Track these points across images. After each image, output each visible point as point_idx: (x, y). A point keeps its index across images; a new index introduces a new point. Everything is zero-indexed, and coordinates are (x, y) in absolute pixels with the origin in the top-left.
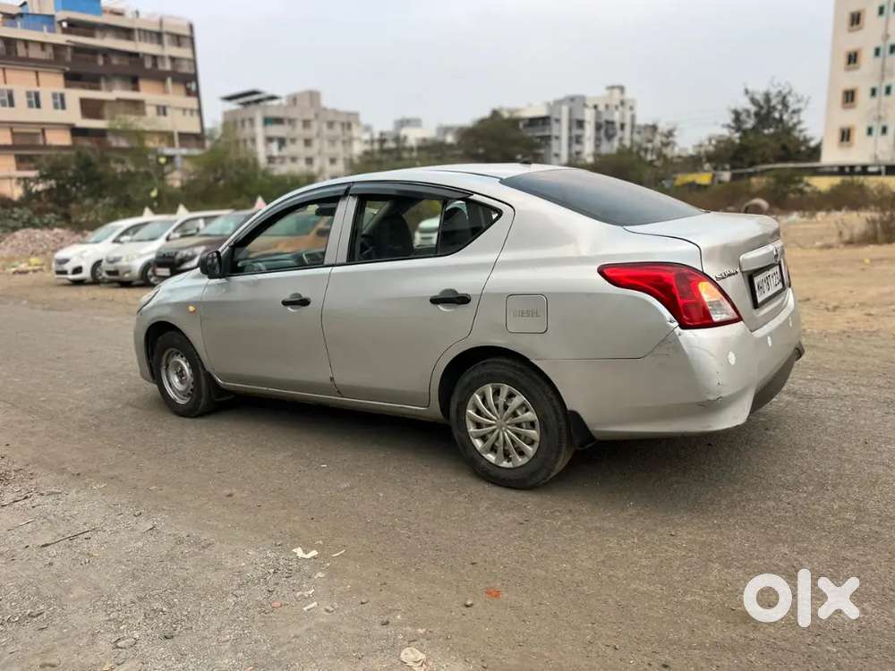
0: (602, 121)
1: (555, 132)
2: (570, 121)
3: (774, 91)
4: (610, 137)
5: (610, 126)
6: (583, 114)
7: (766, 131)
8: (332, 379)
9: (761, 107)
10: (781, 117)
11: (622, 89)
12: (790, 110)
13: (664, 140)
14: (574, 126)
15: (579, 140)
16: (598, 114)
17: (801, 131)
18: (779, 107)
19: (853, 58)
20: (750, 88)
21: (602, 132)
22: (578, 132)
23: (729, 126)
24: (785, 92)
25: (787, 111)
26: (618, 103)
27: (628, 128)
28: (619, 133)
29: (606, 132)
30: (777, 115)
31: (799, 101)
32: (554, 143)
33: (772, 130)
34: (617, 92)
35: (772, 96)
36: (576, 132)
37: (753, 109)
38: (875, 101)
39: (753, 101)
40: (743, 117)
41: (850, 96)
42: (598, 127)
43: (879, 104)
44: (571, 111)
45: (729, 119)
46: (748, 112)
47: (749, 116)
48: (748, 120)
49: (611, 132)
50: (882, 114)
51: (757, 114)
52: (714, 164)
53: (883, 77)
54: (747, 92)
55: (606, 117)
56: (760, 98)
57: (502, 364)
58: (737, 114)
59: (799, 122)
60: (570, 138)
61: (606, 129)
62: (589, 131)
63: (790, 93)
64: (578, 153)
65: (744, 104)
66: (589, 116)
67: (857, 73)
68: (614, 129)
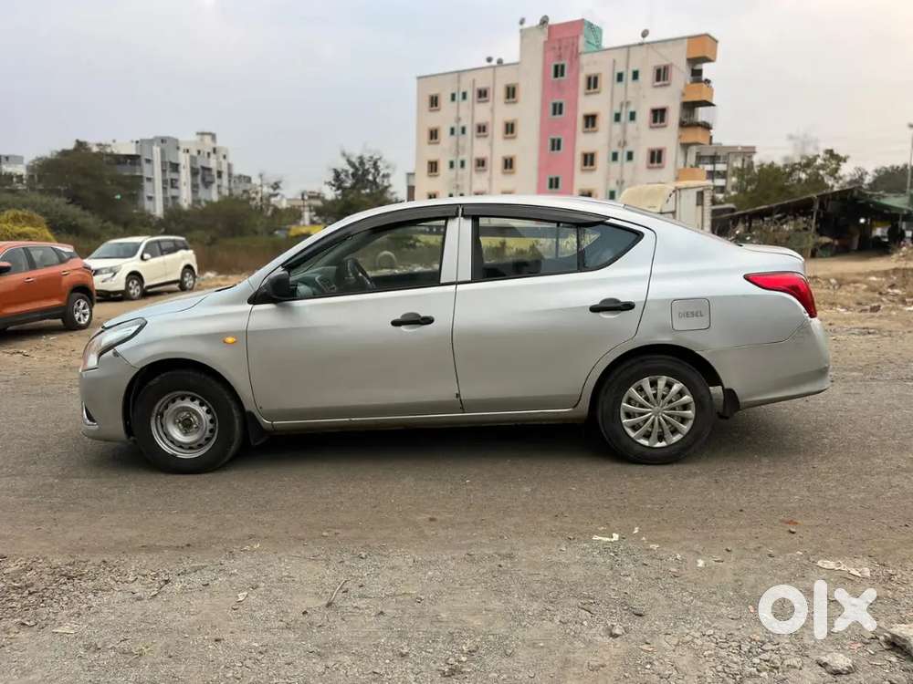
0: (198, 166)
1: (146, 174)
2: (163, 163)
3: (366, 156)
4: (207, 184)
5: (207, 172)
6: (177, 157)
7: (363, 192)
8: (458, 395)
9: (357, 169)
10: (375, 179)
11: (213, 136)
12: (381, 174)
13: (271, 191)
14: (169, 169)
15: (174, 184)
16: (193, 159)
17: (392, 194)
18: (373, 171)
19: (434, 134)
20: (347, 152)
21: (199, 177)
22: (174, 176)
23: (330, 183)
24: (375, 157)
25: (378, 174)
26: (210, 150)
27: (225, 177)
28: (217, 181)
29: (203, 179)
30: (370, 177)
31: (387, 167)
32: (146, 184)
33: (368, 191)
34: (207, 139)
35: (365, 161)
36: (170, 175)
37: (351, 171)
38: (453, 172)
39: (350, 163)
40: (343, 176)
41: (434, 165)
42: (194, 172)
43: (457, 175)
44: (163, 153)
45: (330, 177)
46: (346, 171)
47: (347, 176)
48: (347, 180)
49: (208, 179)
50: (459, 183)
51: (353, 175)
52: (323, 218)
53: (458, 153)
54: (344, 154)
55: (201, 162)
56: (354, 160)
57: (663, 359)
58: (337, 174)
59: (390, 186)
60: (164, 182)
61: (202, 175)
62: (185, 176)
63: (380, 159)
64: (174, 198)
65: (342, 165)
66: (184, 160)
67: (439, 147)
68: (212, 176)
